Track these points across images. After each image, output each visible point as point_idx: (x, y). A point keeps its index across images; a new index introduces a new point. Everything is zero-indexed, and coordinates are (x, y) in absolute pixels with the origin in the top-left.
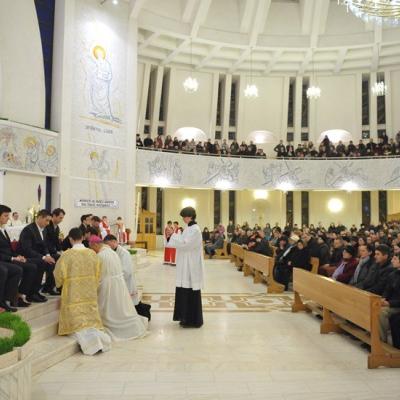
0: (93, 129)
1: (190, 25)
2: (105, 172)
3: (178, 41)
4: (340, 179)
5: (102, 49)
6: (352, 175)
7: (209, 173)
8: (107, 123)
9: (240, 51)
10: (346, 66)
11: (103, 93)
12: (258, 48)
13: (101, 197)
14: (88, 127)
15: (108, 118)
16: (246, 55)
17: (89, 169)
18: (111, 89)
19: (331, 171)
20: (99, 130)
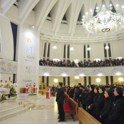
0: (27, 60)
1: (54, 32)
2: (30, 72)
3: (52, 36)
4: (97, 73)
5: (30, 39)
6: (101, 72)
7: (60, 72)
8: (31, 59)
9: (69, 38)
10: (99, 41)
11: (30, 51)
12: (74, 37)
13: (29, 79)
14: (25, 60)
15: (31, 57)
16: (70, 39)
17: (26, 71)
18: (32, 50)
19: (95, 71)
20: (29, 61)
